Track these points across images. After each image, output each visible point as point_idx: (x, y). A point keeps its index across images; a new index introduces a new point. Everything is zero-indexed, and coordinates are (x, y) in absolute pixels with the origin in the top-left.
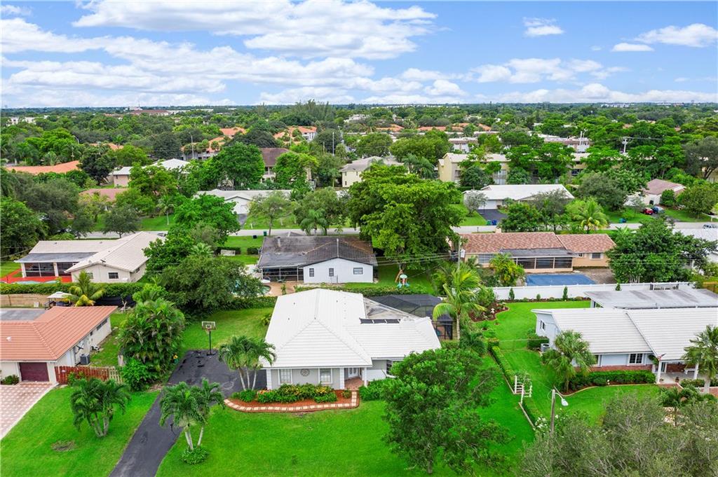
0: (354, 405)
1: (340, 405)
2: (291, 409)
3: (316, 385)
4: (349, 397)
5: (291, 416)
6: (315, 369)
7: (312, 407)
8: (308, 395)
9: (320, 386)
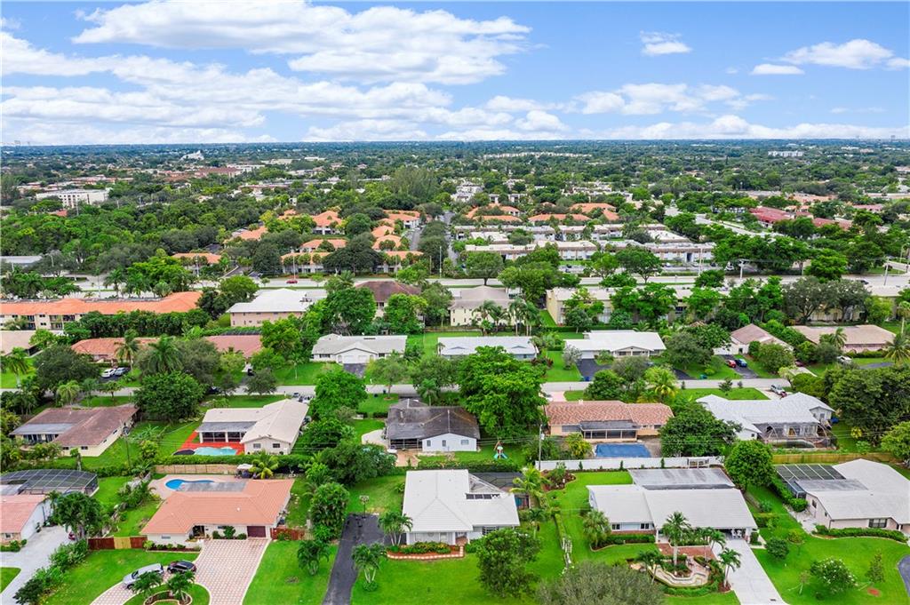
0: (461, 555)
1: (453, 556)
2: (423, 558)
3: (438, 542)
4: (459, 550)
5: (423, 563)
6: (437, 533)
7: (436, 557)
8: (433, 549)
9: (440, 543)
